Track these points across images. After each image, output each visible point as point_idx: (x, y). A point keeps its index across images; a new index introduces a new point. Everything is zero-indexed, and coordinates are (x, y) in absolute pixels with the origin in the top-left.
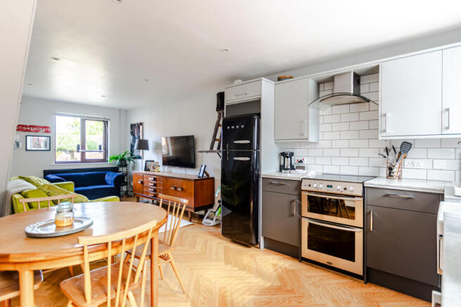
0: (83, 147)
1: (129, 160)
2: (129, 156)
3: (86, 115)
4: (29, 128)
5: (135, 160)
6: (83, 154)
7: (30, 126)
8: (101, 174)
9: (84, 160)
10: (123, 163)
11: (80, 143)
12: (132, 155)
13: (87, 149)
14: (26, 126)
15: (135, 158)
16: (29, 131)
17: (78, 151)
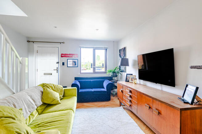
0: (94, 65)
1: (118, 73)
2: (119, 70)
3: (95, 46)
4: (68, 56)
5: (121, 73)
6: (94, 69)
7: (69, 54)
8: (102, 81)
9: (95, 72)
10: (115, 74)
11: (92, 63)
12: (120, 69)
13: (96, 66)
14: (67, 54)
15: (121, 71)
16: (69, 57)
17: (91, 67)
